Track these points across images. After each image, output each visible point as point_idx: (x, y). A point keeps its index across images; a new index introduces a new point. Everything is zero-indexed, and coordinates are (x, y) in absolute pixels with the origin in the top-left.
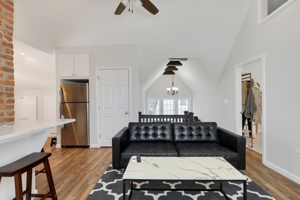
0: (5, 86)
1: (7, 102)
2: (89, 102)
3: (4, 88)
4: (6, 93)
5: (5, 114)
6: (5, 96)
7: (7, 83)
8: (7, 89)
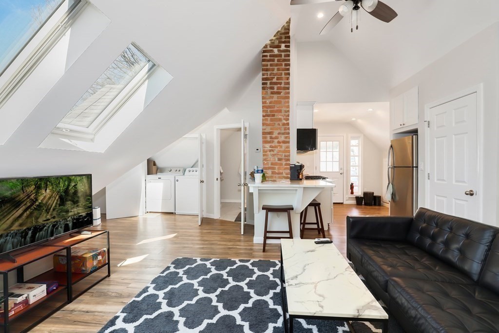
0: (284, 154)
1: (285, 165)
2: (417, 167)
3: (283, 155)
4: (285, 159)
5: (284, 173)
6: (284, 161)
7: (284, 151)
8: (285, 156)
